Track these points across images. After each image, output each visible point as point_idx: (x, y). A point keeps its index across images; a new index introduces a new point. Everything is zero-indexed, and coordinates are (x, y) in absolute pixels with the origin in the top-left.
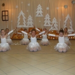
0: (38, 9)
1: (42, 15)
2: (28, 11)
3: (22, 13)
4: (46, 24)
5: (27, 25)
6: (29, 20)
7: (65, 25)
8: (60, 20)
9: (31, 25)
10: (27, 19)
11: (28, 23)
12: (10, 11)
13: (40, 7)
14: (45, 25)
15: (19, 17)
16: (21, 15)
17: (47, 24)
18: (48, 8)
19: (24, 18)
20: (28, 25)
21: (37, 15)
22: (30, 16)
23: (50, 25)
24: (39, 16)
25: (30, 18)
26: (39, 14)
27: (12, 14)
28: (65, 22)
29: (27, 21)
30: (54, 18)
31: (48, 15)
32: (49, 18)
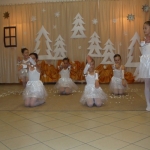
0: (76, 22)
1: (83, 36)
2: (55, 27)
4: (91, 52)
5: (53, 54)
6: (57, 44)
7: (130, 53)
8: (119, 44)
9: (63, 54)
10: (54, 42)
11: (57, 50)
12: (19, 27)
13: (79, 20)
14: (90, 54)
15: (38, 39)
16: (43, 35)
17: (94, 52)
18: (95, 21)
19: (49, 40)
20: (57, 55)
21: (74, 36)
22: (60, 37)
23: (99, 55)
24: (79, 36)
25: (60, 41)
26: (79, 33)
27: (25, 33)
28: (131, 47)
29: (53, 48)
30: (109, 41)
31: (95, 34)
32: (97, 41)
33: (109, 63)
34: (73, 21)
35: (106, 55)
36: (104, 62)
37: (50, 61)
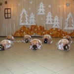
1: (44, 13)
2: (30, 9)
3: (24, 11)
4: (47, 21)
5: (29, 23)
6: (31, 17)
8: (61, 18)
9: (34, 22)
11: (30, 20)
13: (42, 5)
14: (47, 23)
16: (24, 13)
17: (49, 22)
18: (50, 6)
19: (27, 15)
20: (30, 23)
21: (39, 13)
22: (32, 14)
23: (51, 23)
24: (42, 14)
26: (42, 12)
28: (67, 20)
29: (29, 19)
30: (56, 16)
32: (51, 16)
33: (56, 27)
34: (39, 6)
35: (55, 23)
36: (54, 27)
37: (27, 26)
